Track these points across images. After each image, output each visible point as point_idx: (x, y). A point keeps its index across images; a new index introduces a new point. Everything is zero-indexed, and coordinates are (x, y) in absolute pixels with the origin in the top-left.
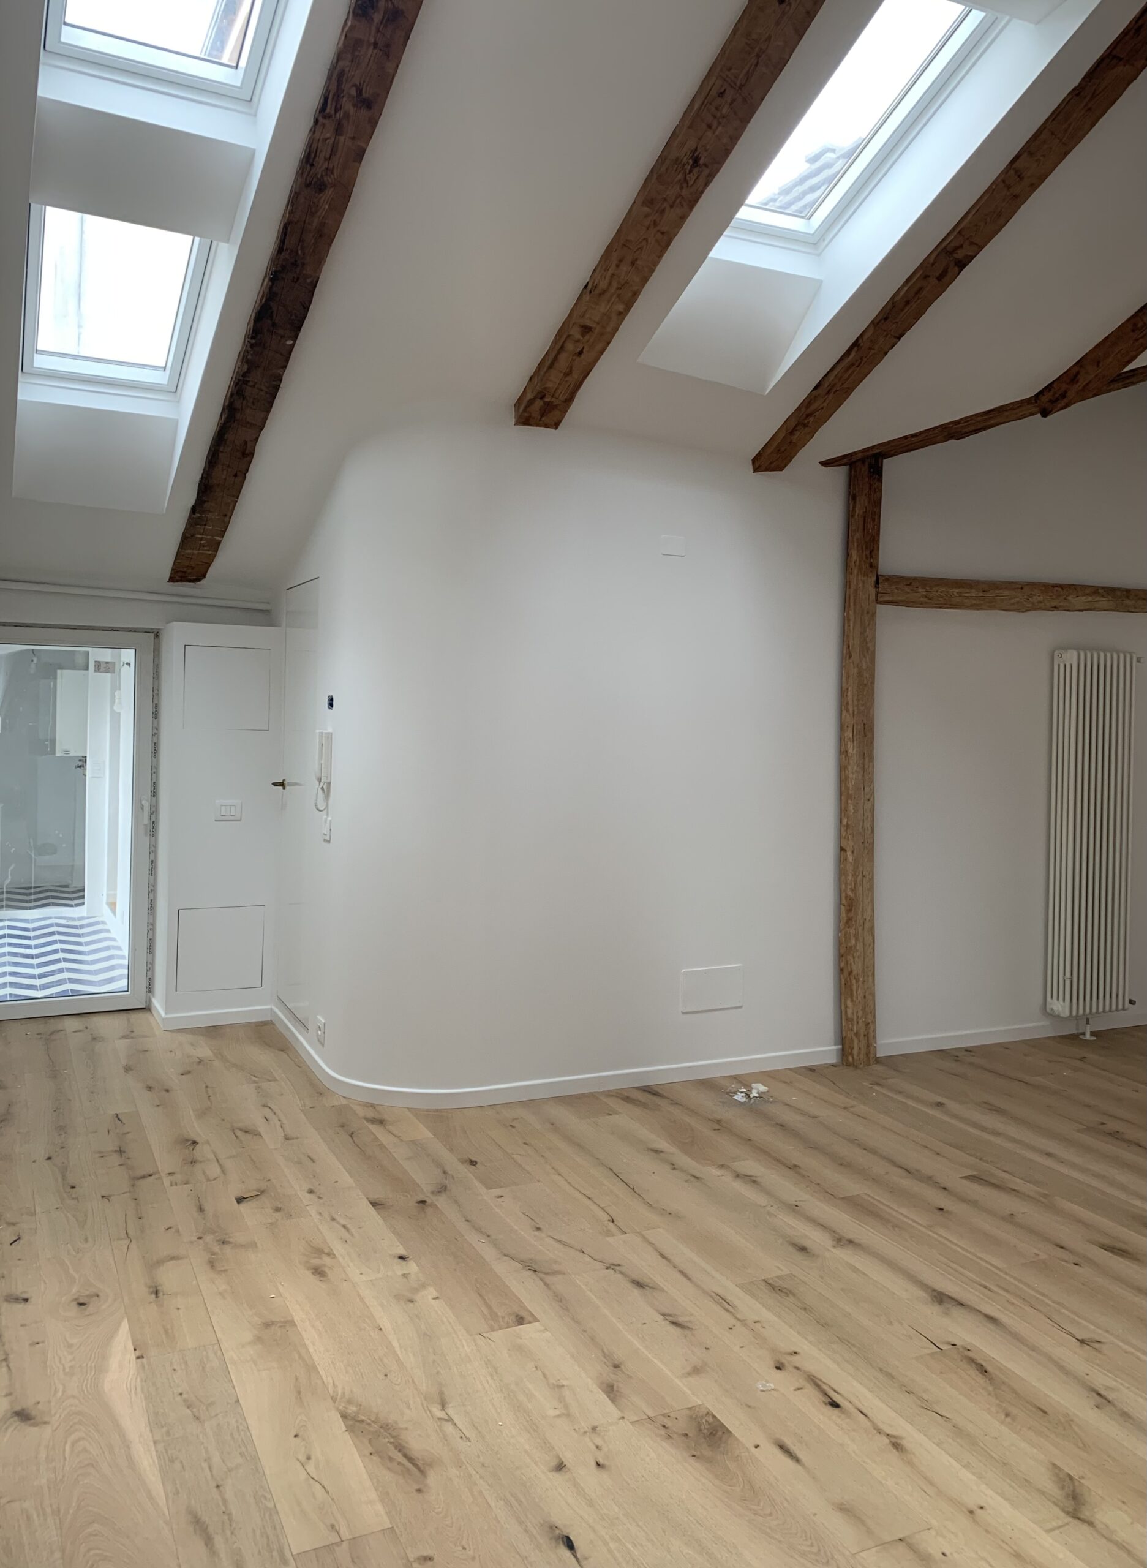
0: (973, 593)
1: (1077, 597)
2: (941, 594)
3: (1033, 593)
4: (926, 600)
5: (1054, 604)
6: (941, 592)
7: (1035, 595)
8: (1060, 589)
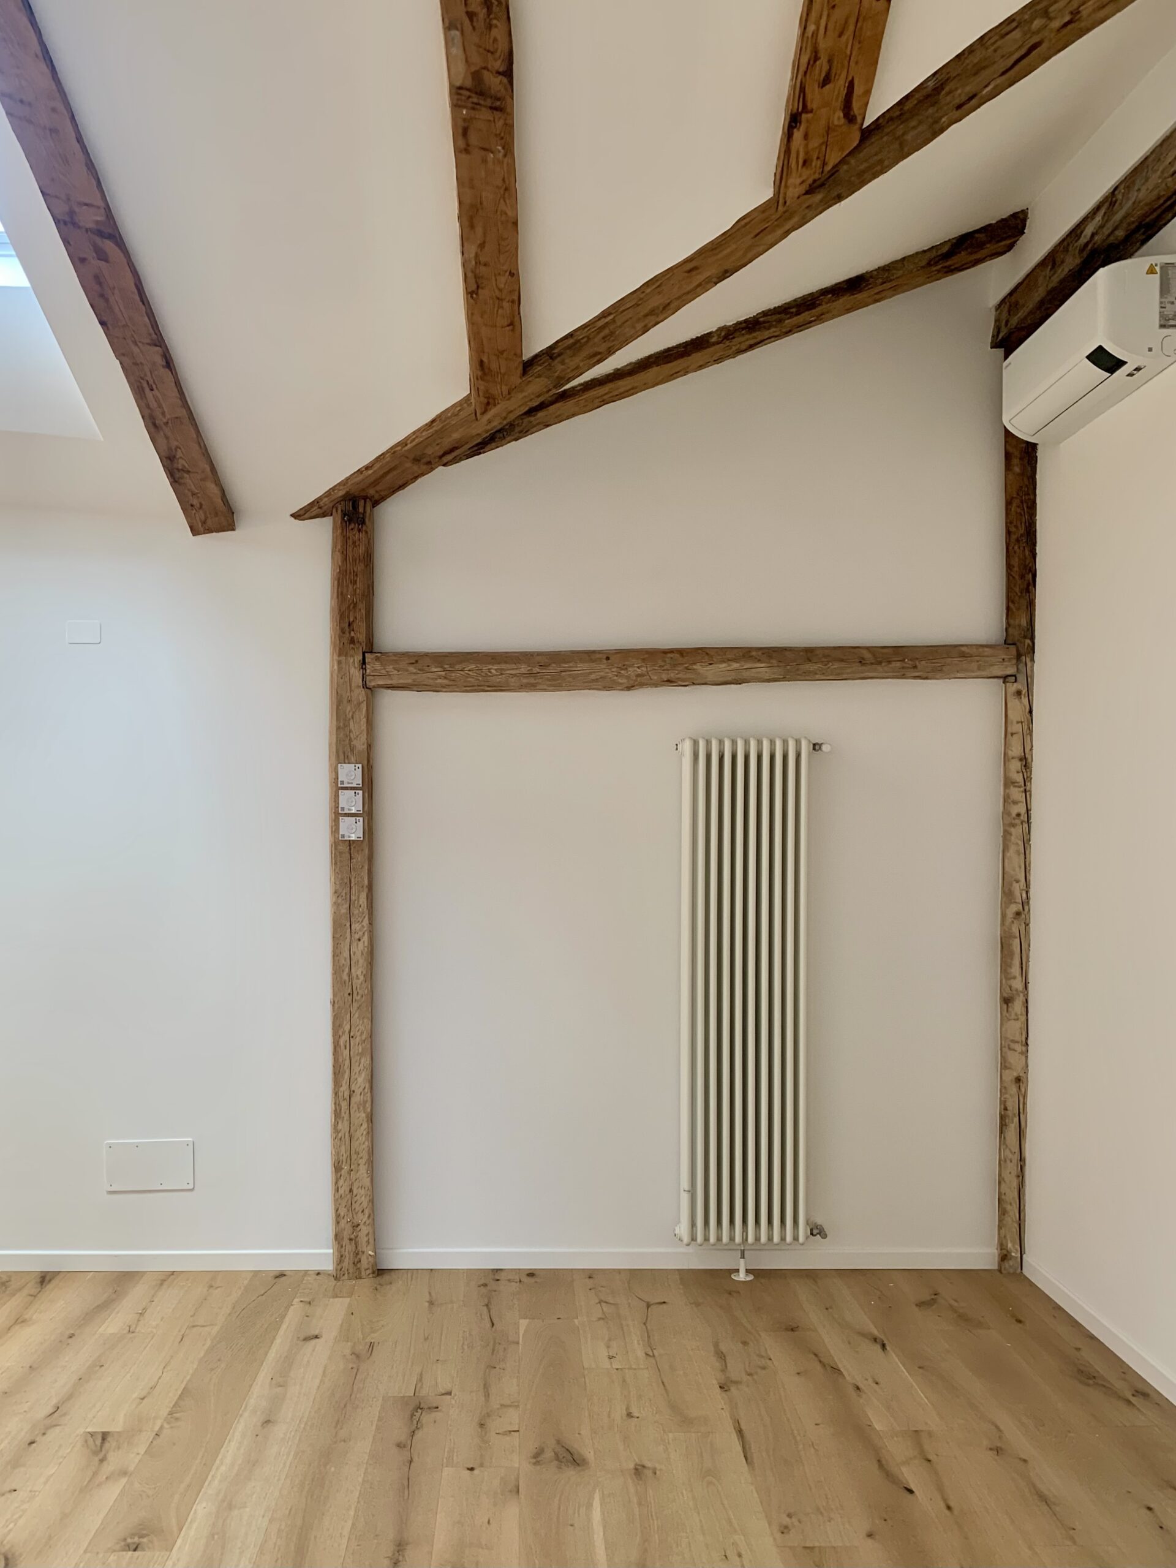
0: (524, 668)
1: (711, 664)
2: (470, 673)
3: (627, 663)
4: (446, 682)
5: (665, 677)
6: (469, 671)
7: (632, 666)
8: (677, 656)
